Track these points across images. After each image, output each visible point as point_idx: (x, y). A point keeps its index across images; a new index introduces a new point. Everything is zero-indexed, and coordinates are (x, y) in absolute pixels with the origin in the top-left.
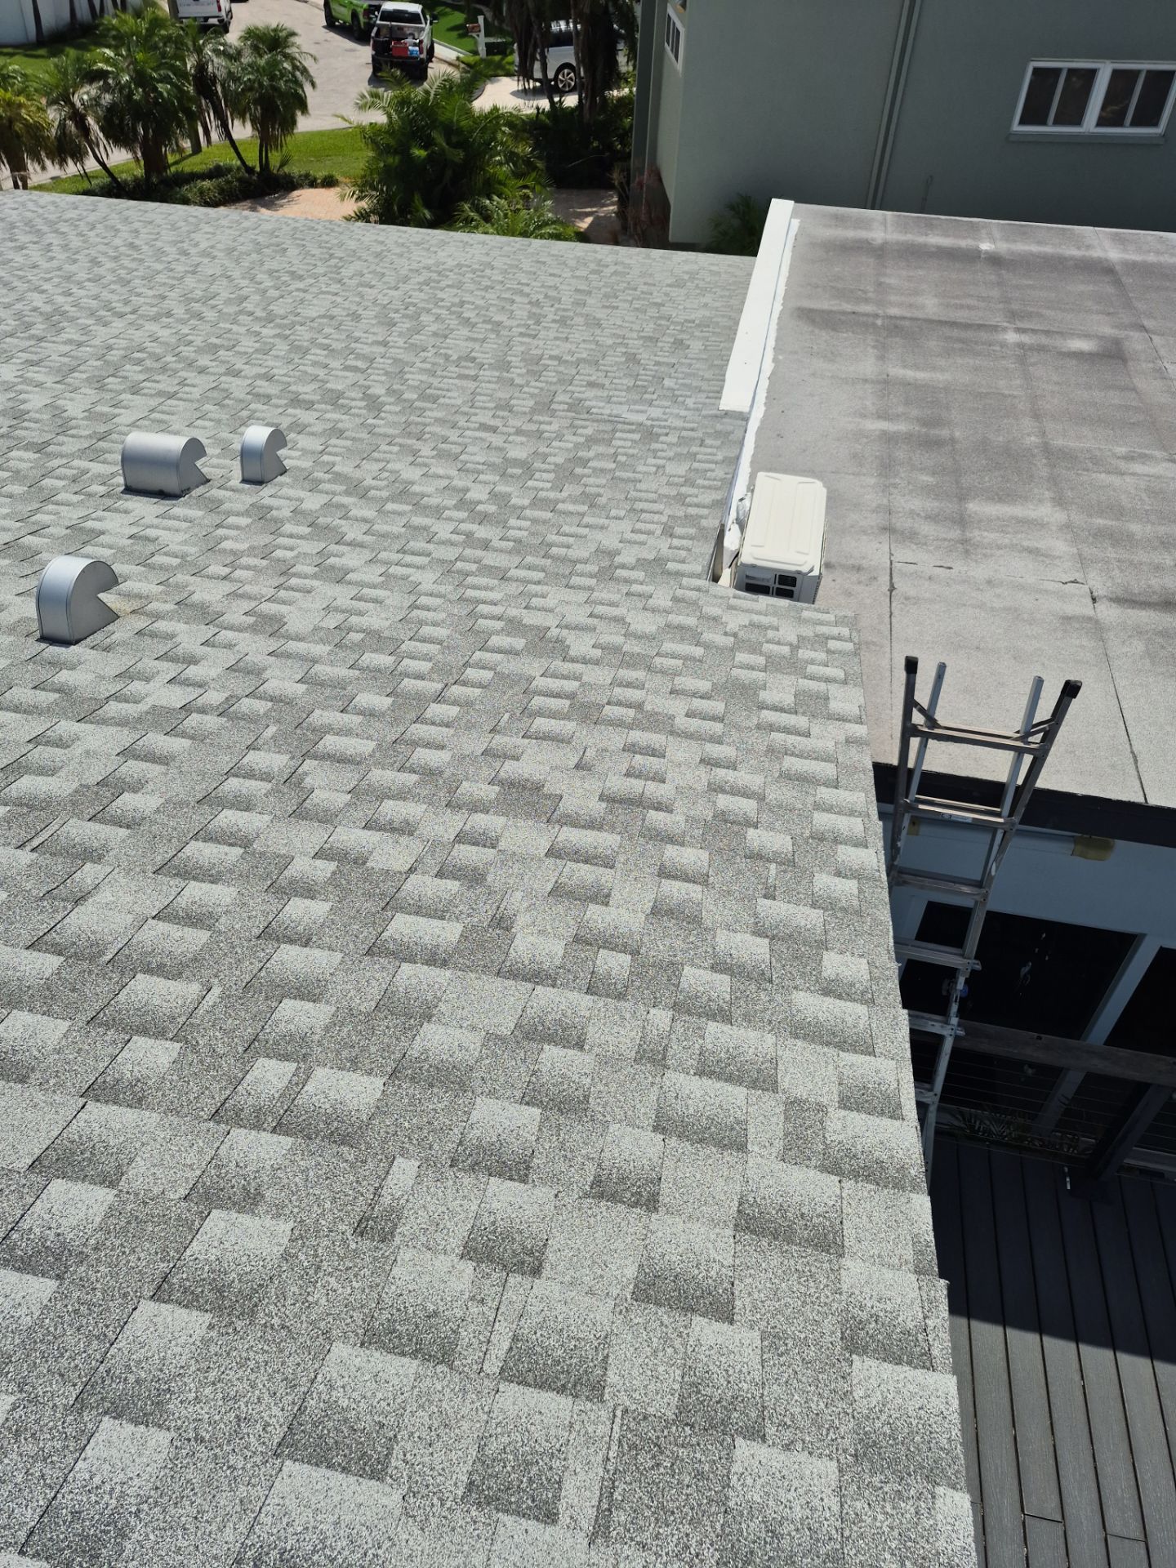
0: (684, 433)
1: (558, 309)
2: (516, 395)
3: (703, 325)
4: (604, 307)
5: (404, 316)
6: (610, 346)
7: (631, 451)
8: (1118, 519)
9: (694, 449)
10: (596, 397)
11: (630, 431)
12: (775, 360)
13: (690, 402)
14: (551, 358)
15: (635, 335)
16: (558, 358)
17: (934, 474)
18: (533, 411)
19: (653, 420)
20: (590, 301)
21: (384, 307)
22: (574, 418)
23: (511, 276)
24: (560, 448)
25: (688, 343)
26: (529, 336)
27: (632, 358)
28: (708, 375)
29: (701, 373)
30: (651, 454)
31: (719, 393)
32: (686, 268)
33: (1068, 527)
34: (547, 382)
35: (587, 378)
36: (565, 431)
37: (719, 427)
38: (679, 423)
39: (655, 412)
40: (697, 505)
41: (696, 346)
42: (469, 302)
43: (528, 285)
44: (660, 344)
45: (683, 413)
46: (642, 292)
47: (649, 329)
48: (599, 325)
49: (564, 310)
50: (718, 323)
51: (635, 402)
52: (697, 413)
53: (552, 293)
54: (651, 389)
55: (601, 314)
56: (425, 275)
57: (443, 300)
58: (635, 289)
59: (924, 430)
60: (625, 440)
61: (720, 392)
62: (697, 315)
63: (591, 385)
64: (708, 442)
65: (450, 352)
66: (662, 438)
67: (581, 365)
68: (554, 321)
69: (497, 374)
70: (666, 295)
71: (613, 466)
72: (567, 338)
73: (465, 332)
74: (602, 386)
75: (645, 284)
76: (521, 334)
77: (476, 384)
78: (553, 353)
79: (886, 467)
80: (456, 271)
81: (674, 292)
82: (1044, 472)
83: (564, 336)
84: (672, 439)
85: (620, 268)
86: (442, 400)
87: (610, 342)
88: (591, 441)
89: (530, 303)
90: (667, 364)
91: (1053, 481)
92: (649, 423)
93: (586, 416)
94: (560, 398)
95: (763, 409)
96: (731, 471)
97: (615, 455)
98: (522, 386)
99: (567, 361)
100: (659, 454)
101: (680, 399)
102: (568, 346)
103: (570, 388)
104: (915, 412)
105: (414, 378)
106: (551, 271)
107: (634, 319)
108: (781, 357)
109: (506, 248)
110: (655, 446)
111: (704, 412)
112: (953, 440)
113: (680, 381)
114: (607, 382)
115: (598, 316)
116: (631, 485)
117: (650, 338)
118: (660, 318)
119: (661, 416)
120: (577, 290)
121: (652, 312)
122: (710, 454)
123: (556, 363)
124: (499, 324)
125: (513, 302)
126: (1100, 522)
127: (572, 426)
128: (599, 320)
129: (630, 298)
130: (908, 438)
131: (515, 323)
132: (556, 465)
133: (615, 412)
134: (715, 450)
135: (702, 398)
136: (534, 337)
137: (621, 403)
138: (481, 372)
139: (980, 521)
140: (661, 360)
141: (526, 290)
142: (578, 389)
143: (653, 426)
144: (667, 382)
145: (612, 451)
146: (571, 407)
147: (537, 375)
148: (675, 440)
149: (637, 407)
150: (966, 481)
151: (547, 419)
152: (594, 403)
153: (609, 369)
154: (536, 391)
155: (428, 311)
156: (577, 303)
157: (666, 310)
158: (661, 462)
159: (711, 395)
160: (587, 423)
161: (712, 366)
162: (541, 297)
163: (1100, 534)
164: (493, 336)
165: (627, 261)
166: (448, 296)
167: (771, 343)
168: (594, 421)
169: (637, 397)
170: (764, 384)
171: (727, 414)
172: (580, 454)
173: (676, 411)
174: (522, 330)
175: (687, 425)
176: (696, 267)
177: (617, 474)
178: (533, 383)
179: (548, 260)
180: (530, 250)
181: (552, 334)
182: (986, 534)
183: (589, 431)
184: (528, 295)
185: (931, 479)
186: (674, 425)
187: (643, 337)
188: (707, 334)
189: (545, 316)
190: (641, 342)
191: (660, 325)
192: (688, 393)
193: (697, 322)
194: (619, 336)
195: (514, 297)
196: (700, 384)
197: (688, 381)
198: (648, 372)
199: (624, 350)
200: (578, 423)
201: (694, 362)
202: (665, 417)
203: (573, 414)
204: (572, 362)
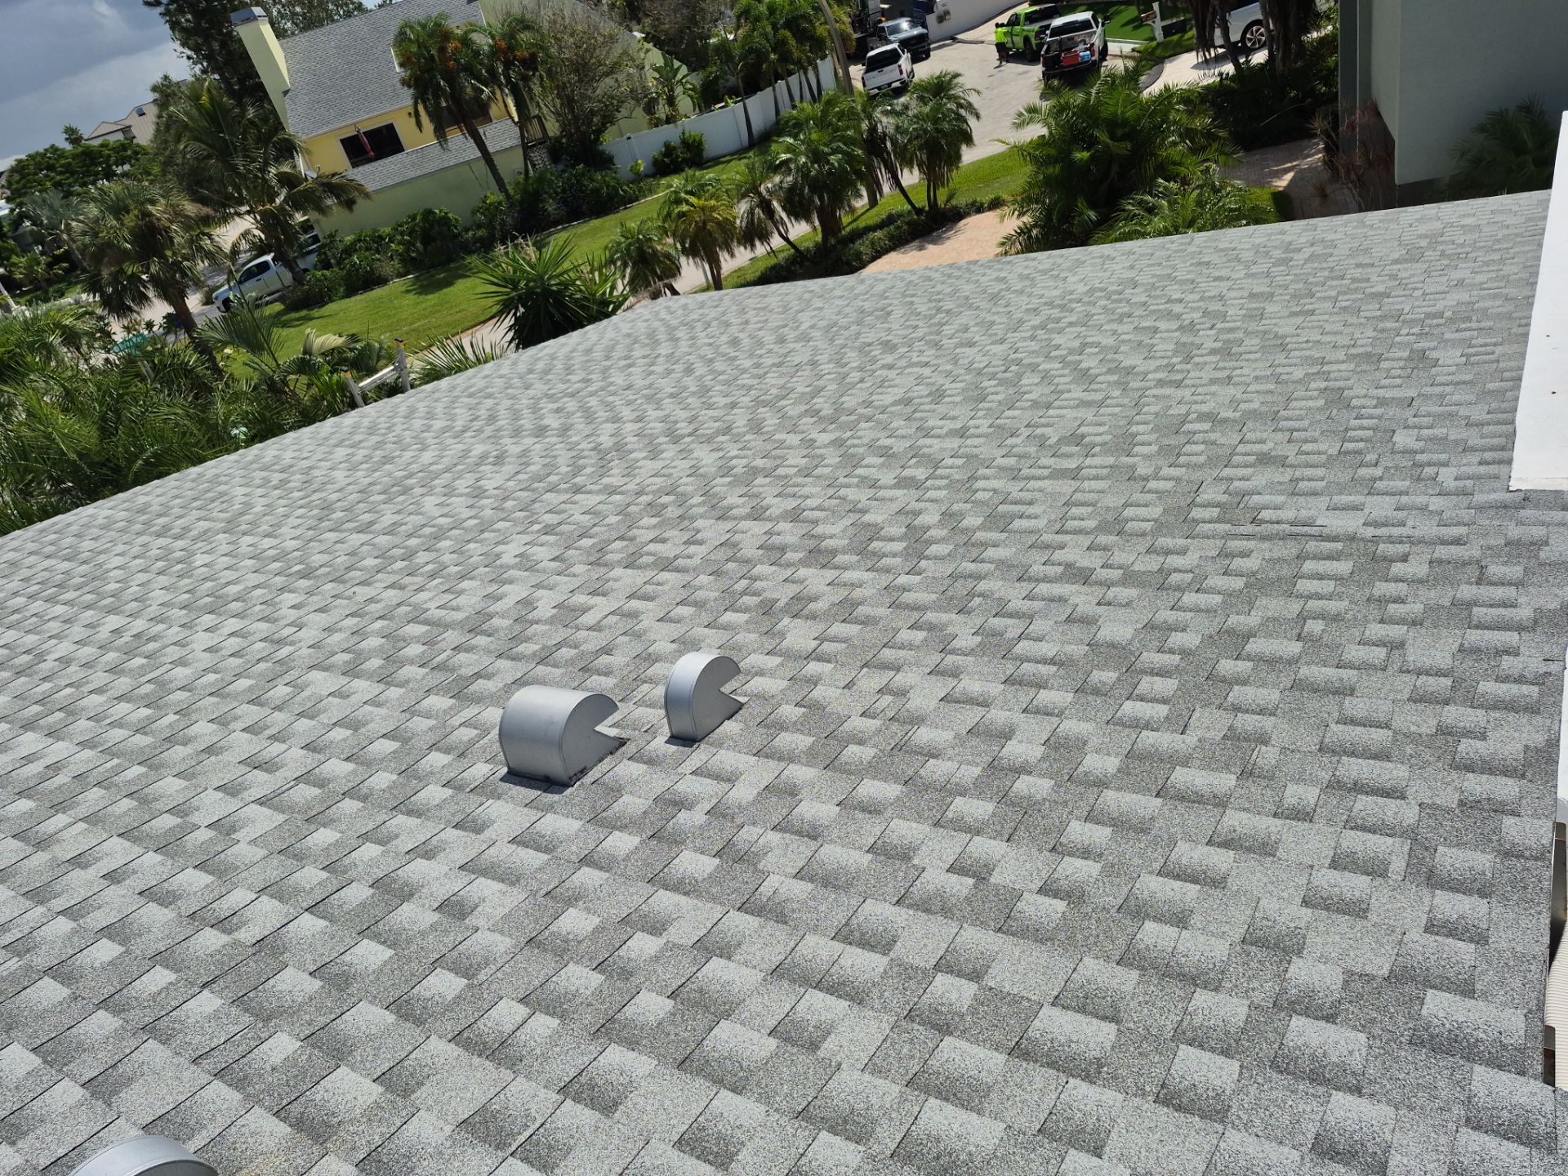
0: (1442, 552)
1: (1221, 330)
2: (1137, 497)
3: (1460, 317)
4: (1293, 314)
5: (1002, 382)
6: (1299, 382)
7: (1333, 606)
9: (1467, 592)
10: (1272, 487)
11: (1330, 557)
13: (1447, 476)
14: (1202, 417)
15: (1341, 355)
16: (1212, 418)
18: (1160, 527)
19: (1376, 524)
20: (1271, 308)
21: (979, 373)
22: (1227, 536)
23: (1158, 292)
24: (1197, 610)
25: (1434, 355)
26: (1172, 383)
27: (1337, 398)
28: (1478, 413)
29: (1464, 411)
30: (1374, 613)
31: (1503, 451)
32: (1422, 229)
34: (1187, 466)
35: (1256, 448)
36: (1210, 568)
37: (1514, 532)
38: (1428, 528)
39: (1381, 507)
41: (1450, 357)
42: (1092, 345)
43: (1181, 301)
44: (1384, 365)
45: (1436, 503)
46: (1354, 280)
47: (1365, 337)
48: (1283, 347)
49: (1231, 330)
50: (1487, 311)
51: (1343, 489)
52: (1465, 501)
53: (1214, 307)
54: (1371, 457)
55: (1286, 327)
56: (1046, 312)
57: (1058, 347)
58: (1342, 277)
60: (1321, 577)
61: (1508, 448)
62: (1448, 303)
63: (1264, 460)
64: (1495, 570)
65: (1047, 431)
66: (1397, 568)
67: (1250, 424)
68: (1213, 352)
69: (1111, 460)
70: (1393, 277)
71: (1295, 648)
72: (1230, 378)
73: (1077, 393)
74: (1282, 462)
75: (1358, 266)
76: (1161, 383)
77: (1075, 484)
78: (1204, 408)
80: (1086, 299)
81: (1405, 271)
83: (1226, 373)
84: (1417, 567)
85: (1318, 249)
86: (1018, 524)
87: (1299, 373)
88: (1258, 585)
89: (1180, 328)
90: (1399, 402)
92: (1370, 532)
93: (1250, 529)
94: (1210, 494)
97: (1302, 618)
98: (1146, 479)
99: (1225, 421)
100: (1392, 608)
101: (1429, 471)
102: (1231, 391)
103: (1227, 472)
105: (990, 485)
106: (1217, 274)
107: (1339, 327)
109: (1158, 254)
110: (1382, 588)
111: (1480, 498)
113: (1426, 432)
114: (1290, 451)
115: (1281, 331)
116: (1331, 705)
117: (1368, 355)
118: (1383, 318)
119: (1391, 514)
120: (1252, 296)
121: (1371, 309)
122: (1504, 604)
123: (1207, 426)
124: (1129, 371)
125: (1156, 330)
127: (1224, 554)
128: (1284, 337)
129: (1334, 293)
131: (1153, 364)
132: (1185, 653)
133: (1304, 514)
134: (1511, 592)
135: (1470, 464)
136: (1178, 384)
137: (1315, 494)
138: (1089, 461)
140: (1389, 394)
141: (1177, 308)
142: (1240, 472)
143: (1376, 540)
144: (1402, 439)
145: (1295, 607)
146: (1226, 512)
147: (1172, 454)
148: (1422, 570)
149: (1345, 499)
151: (1181, 542)
152: (1266, 499)
153: (1296, 424)
154: (1169, 485)
155: (1034, 368)
156: (1249, 317)
157: (1394, 304)
158: (1396, 632)
159: (1488, 456)
160: (1251, 544)
161: (1485, 394)
162: (1196, 315)
164: (1117, 393)
165: (1330, 237)
166: (1065, 341)
168: (1265, 538)
169: (1345, 477)
171: (1528, 498)
172: (1233, 620)
173: (1420, 500)
174: (1161, 375)
175: (1445, 532)
176: (1438, 225)
177: (1305, 671)
178: (1167, 471)
179: (1214, 258)
180: (1191, 249)
181: (1206, 374)
183: (1252, 563)
184: (1178, 317)
186: (1417, 533)
187: (1354, 356)
188: (1468, 334)
189: (1199, 347)
190: (1352, 366)
191: (1383, 330)
192: (1443, 457)
193: (1448, 314)
194: (1314, 361)
195: (1158, 324)
196: (1464, 435)
197: (1439, 432)
198: (1365, 422)
199: (1323, 385)
200: (1235, 545)
201: (1448, 389)
202: (1401, 515)
203: (1228, 527)
204: (1235, 421)
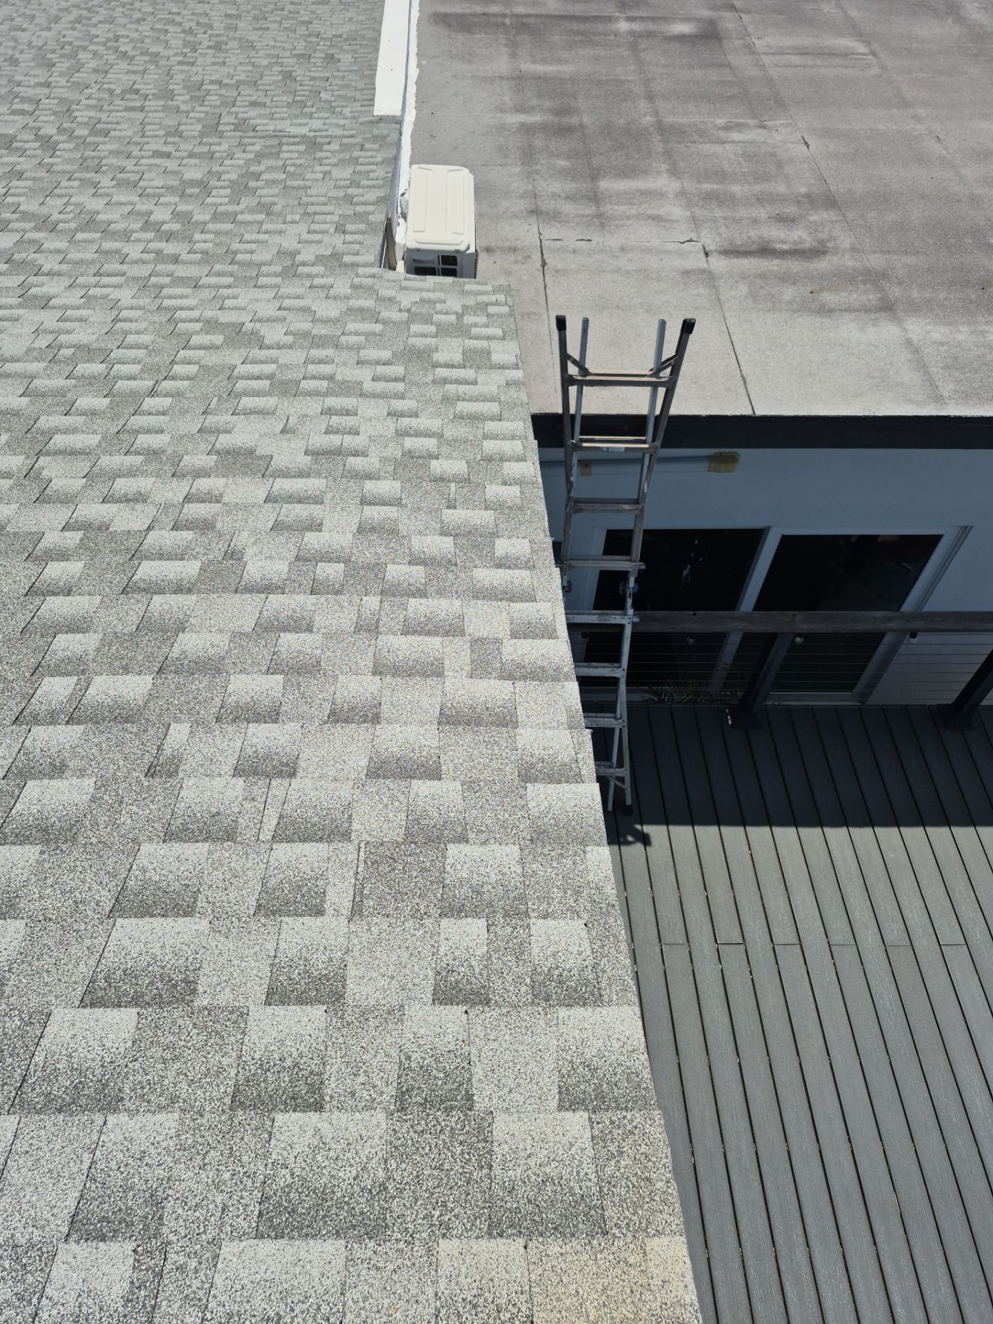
0: (345, 140)
1: (212, 35)
2: (184, 121)
3: (350, 39)
4: (255, 29)
6: (266, 66)
7: (298, 162)
8: (722, 183)
9: (356, 154)
10: (260, 116)
11: (295, 144)
12: (419, 66)
13: (347, 111)
14: (212, 82)
15: (288, 54)
16: (219, 83)
17: (569, 158)
18: (203, 134)
19: (315, 131)
20: (241, 25)
22: (241, 137)
23: (160, 7)
24: (232, 166)
25: (338, 56)
26: (187, 63)
27: (289, 76)
28: (361, 85)
29: (353, 84)
30: (317, 162)
33: (682, 193)
34: (211, 106)
35: (248, 98)
36: (235, 150)
37: (376, 132)
38: (339, 132)
39: (316, 124)
40: (364, 204)
41: (346, 59)
42: (123, 36)
43: (179, 14)
44: (312, 60)
45: (342, 122)
46: (290, 12)
47: (301, 46)
48: (253, 47)
49: (218, 35)
50: (364, 36)
51: (297, 117)
52: (355, 121)
53: (203, 20)
54: (309, 103)
55: (253, 36)
56: (76, 13)
57: (97, 36)
58: (283, 10)
59: (556, 120)
60: (292, 152)
61: (373, 100)
62: (345, 29)
63: (254, 104)
64: (368, 146)
65: (112, 86)
66: (325, 147)
67: (242, 87)
68: (209, 47)
69: (162, 103)
70: (313, 12)
71: (283, 176)
72: (224, 63)
73: (124, 65)
74: (264, 105)
76: (180, 63)
77: (143, 114)
78: (213, 78)
79: (528, 156)
82: (659, 147)
83: (221, 60)
84: (335, 146)
87: (265, 62)
88: (260, 157)
89: (183, 31)
90: (322, 79)
91: (668, 154)
92: (312, 134)
93: (252, 134)
94: (225, 119)
95: (414, 112)
96: (391, 170)
97: (285, 166)
98: (188, 112)
99: (227, 84)
100: (324, 161)
101: (338, 110)
102: (226, 69)
103: (233, 109)
104: (548, 104)
107: (285, 39)
108: (424, 62)
110: (319, 154)
111: (361, 120)
112: (582, 126)
113: (335, 93)
114: (268, 101)
115: (251, 38)
117: (303, 55)
118: (309, 35)
119: (321, 127)
120: (227, 16)
121: (302, 30)
122: (371, 157)
123: (217, 87)
124: (156, 55)
125: (167, 31)
126: (707, 186)
127: (240, 144)
128: (253, 42)
129: (278, 19)
130: (544, 127)
131: (171, 52)
132: (231, 180)
133: (279, 127)
134: (375, 153)
135: (357, 106)
136: (193, 64)
137: (283, 119)
138: (147, 103)
139: (611, 196)
140: (317, 75)
141: (178, 19)
142: (242, 109)
143: (315, 137)
144: (323, 95)
145: (281, 163)
146: (238, 127)
147: (199, 100)
148: (337, 147)
149: (299, 121)
150: (596, 162)
151: (216, 140)
152: (258, 121)
153: (268, 88)
154: (202, 115)
155: (84, 48)
156: (228, 28)
157: (315, 27)
158: (327, 169)
159: (365, 103)
160: (254, 140)
161: (363, 76)
162: (193, 25)
163: (708, 197)
164: (153, 67)
166: (102, 32)
167: (414, 49)
168: (260, 138)
169: (298, 112)
170: (412, 89)
171: (381, 119)
172: (252, 169)
173: (335, 121)
174: (180, 58)
175: (346, 133)
178: (198, 109)
181: (209, 60)
182: (616, 207)
183: (257, 147)
184: (180, 24)
185: (567, 163)
186: (334, 134)
187: (296, 55)
188: (355, 47)
189: (200, 43)
190: (295, 60)
191: (310, 42)
192: (344, 104)
193: (344, 36)
194: (273, 56)
195: (167, 27)
196: (354, 94)
197: (342, 93)
198: (305, 88)
199: (280, 69)
200: (246, 141)
201: (346, 74)
202: (326, 127)
203: (240, 133)
204: (233, 85)
